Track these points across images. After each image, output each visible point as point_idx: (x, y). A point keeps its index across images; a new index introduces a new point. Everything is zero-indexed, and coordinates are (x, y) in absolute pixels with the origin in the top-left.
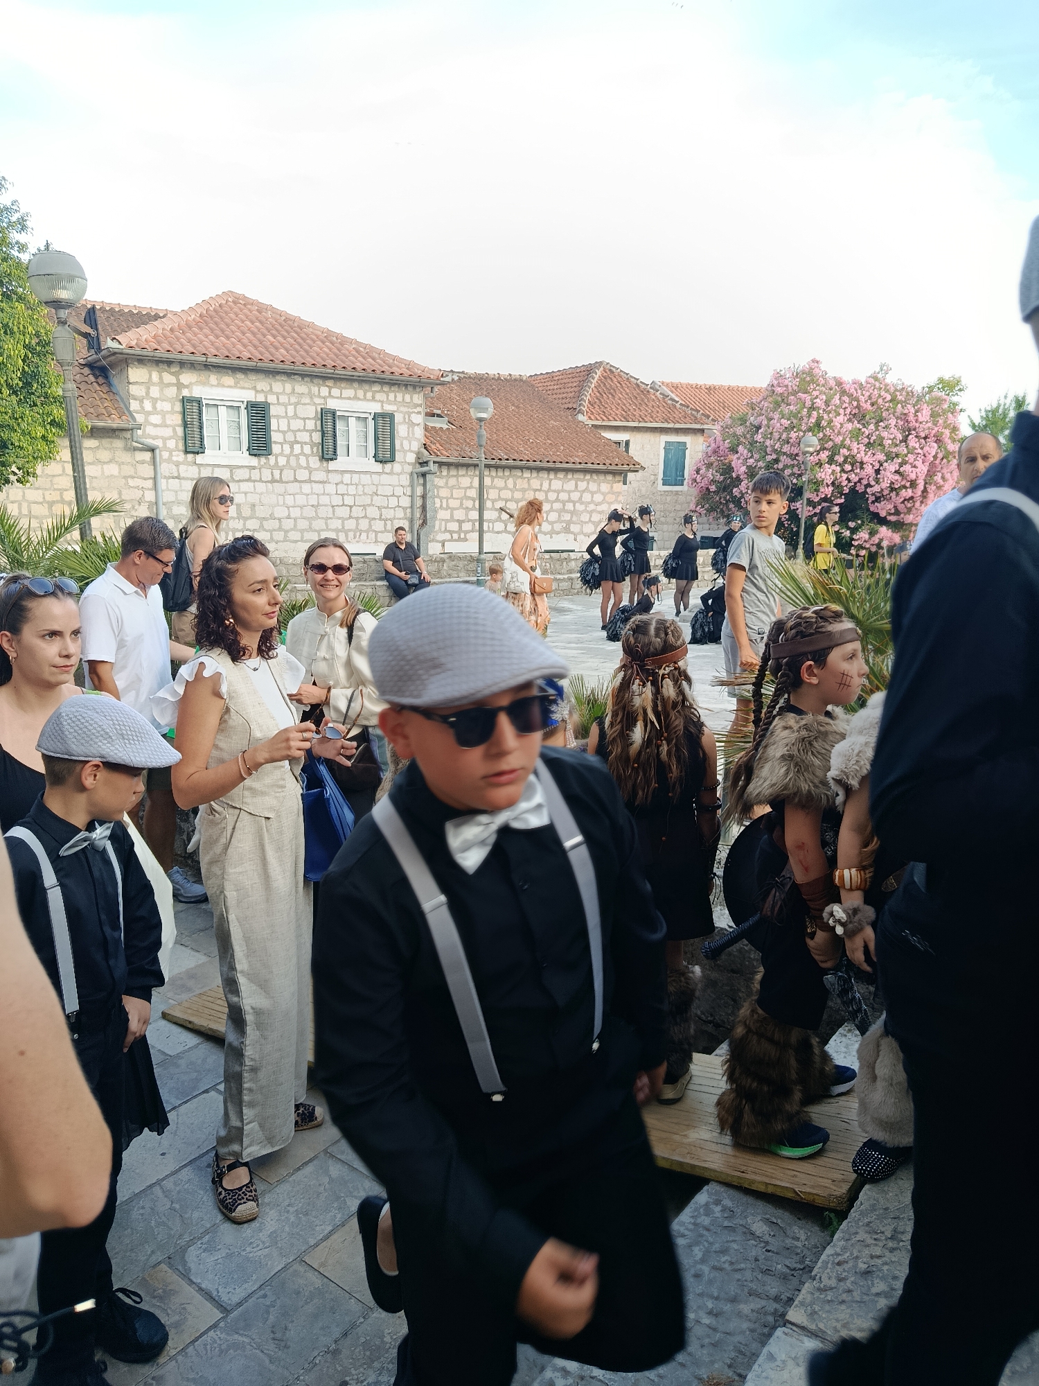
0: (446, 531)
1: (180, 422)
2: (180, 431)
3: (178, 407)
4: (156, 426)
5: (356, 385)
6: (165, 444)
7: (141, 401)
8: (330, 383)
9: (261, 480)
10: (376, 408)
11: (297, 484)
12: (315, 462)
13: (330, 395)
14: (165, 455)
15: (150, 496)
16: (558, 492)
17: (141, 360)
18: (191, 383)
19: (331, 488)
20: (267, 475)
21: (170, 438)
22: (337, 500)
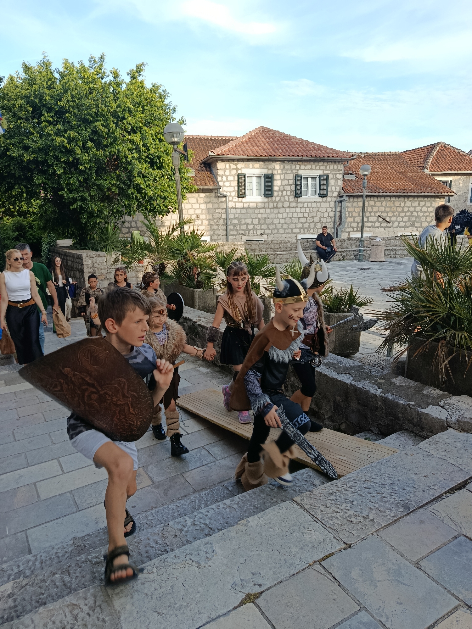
0: (351, 227)
1: (236, 185)
2: (236, 188)
3: (236, 178)
4: (227, 187)
5: (312, 163)
6: (230, 194)
7: (222, 177)
8: (300, 163)
9: (268, 208)
10: (320, 173)
11: (284, 209)
12: (292, 198)
13: (300, 169)
14: (231, 199)
15: (224, 216)
16: (409, 207)
17: (223, 160)
18: (242, 168)
19: (298, 210)
20: (271, 205)
21: (232, 192)
22: (301, 215)
